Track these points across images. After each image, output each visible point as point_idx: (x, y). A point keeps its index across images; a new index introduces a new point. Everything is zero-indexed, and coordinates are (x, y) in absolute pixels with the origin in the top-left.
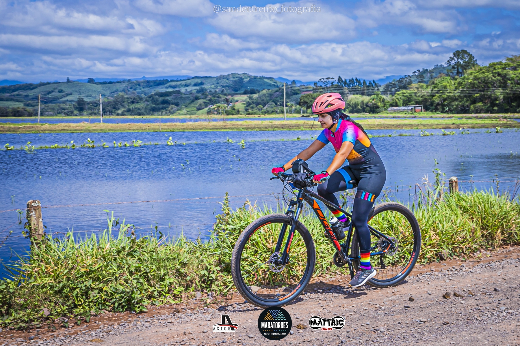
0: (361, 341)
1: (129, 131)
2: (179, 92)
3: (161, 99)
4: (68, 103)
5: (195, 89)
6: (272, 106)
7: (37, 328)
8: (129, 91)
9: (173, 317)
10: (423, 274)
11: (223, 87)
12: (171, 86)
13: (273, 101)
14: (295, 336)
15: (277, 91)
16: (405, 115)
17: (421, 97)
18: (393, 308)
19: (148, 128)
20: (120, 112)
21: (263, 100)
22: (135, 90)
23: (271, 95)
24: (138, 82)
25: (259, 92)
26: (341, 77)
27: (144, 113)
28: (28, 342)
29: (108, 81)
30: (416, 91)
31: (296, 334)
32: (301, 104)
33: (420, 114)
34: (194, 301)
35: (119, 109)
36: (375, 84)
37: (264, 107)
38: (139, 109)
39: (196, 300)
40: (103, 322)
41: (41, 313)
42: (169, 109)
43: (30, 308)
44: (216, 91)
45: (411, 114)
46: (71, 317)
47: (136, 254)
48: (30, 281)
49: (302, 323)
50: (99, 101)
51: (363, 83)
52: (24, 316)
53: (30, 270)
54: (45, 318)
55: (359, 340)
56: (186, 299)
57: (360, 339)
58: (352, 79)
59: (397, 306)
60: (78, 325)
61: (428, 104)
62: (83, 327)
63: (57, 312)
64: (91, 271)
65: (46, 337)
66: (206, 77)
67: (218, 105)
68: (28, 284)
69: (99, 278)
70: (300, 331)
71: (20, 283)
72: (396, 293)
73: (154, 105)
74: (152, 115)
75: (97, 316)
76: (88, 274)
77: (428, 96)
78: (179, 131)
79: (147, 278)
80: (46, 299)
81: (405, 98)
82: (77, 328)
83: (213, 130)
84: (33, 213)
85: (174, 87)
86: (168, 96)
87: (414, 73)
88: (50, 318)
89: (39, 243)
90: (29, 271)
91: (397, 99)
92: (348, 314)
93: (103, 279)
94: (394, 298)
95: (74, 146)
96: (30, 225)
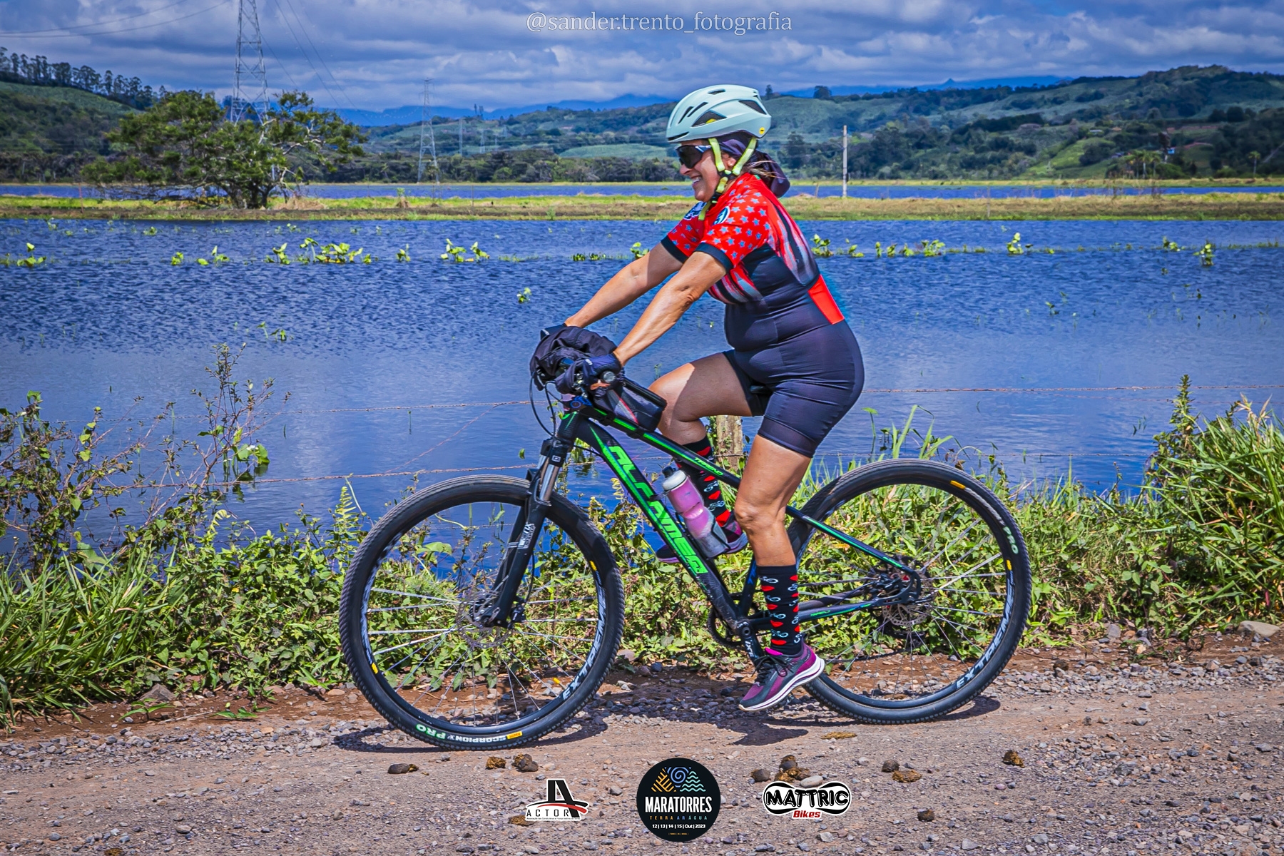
1: (911, 218)
2: (1036, 119)
5: (1078, 112)
8: (911, 117)
9: (1054, 680)
11: (1154, 103)
12: (1017, 105)
19: (957, 209)
20: (886, 169)
21: (1262, 138)
22: (927, 114)
24: (934, 93)
25: (1253, 116)
27: (948, 173)
29: (863, 93)
34: (1103, 645)
35: (885, 163)
37: (1264, 156)
38: (935, 163)
39: (1107, 643)
40: (884, 673)
42: (1010, 162)
50: (840, 142)
56: (1082, 638)
66: (1110, 79)
67: (1138, 152)
73: (972, 153)
74: (965, 177)
78: (1035, 218)
83: (1124, 217)
85: (1023, 106)
86: (1008, 128)
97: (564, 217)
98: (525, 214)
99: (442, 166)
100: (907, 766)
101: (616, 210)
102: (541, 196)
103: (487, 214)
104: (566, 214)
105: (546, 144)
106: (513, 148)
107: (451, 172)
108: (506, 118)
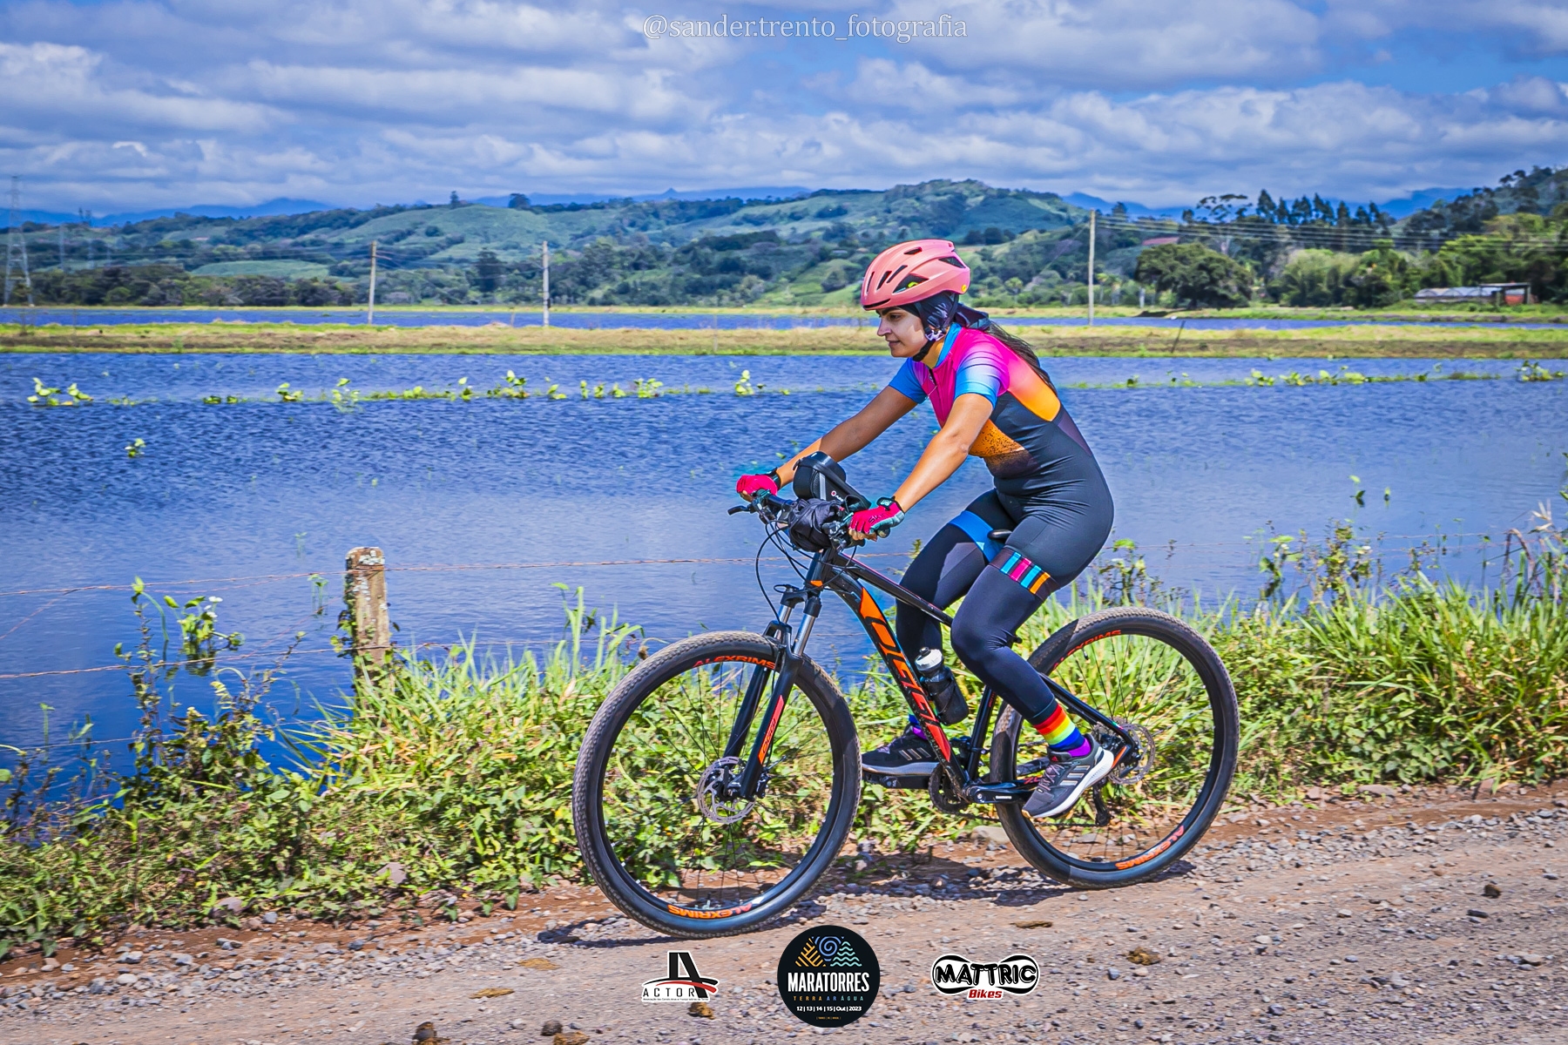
0: (1331, 1011)
1: (625, 352)
2: (771, 237)
3: (718, 257)
4: (453, 267)
5: (820, 229)
6: (1051, 281)
7: (372, 917)
8: (626, 232)
10: (1528, 813)
11: (904, 221)
12: (748, 220)
13: (1055, 268)
14: (1125, 985)
15: (1067, 236)
16: (1470, 315)
17: (1527, 257)
18: (1432, 915)
19: (679, 342)
20: (597, 294)
21: (1023, 263)
22: (644, 228)
23: (1048, 248)
24: (653, 205)
25: (1012, 237)
26: (1270, 192)
27: (670, 298)
28: (346, 955)
29: (568, 202)
30: (1509, 237)
31: (1128, 978)
32: (1142, 275)
33: (1520, 311)
35: (596, 286)
36: (1378, 215)
37: (1025, 283)
38: (654, 287)
40: (555, 911)
41: (382, 875)
42: (743, 286)
43: (353, 860)
44: (881, 235)
45: (1491, 310)
46: (464, 892)
47: (650, 714)
48: (351, 782)
49: (1144, 944)
50: (540, 260)
51: (1340, 211)
52: (335, 880)
53: (352, 748)
54: (393, 891)
55: (1326, 1009)
57: (1326, 1005)
58: (1305, 200)
59: (1444, 909)
60: (484, 916)
61: (1547, 278)
62: (497, 923)
63: (425, 875)
64: (520, 760)
65: (397, 945)
66: (855, 192)
68: (345, 791)
69: (544, 781)
70: (1138, 971)
71: (323, 786)
72: (1442, 869)
73: (698, 276)
74: (691, 304)
75: (537, 892)
76: (514, 767)
77: (1550, 254)
78: (769, 353)
79: (680, 787)
80: (395, 835)
81: (1474, 261)
82: (481, 925)
83: (870, 353)
84: (362, 586)
85: (756, 221)
86: (739, 247)
87: (1504, 180)
88: (406, 890)
89: (377, 673)
90: (349, 752)
91: (1448, 262)
92: (1290, 927)
93: (556, 784)
94: (1435, 883)
95: (467, 393)
96: (353, 619)
97: (195, 350)
98: (144, 346)
99: (37, 284)
100: (573, 1027)
101: (262, 340)
102: (167, 323)
103: (94, 345)
104: (198, 346)
105: (174, 259)
106: (131, 263)
107: (50, 292)
108: (122, 225)
